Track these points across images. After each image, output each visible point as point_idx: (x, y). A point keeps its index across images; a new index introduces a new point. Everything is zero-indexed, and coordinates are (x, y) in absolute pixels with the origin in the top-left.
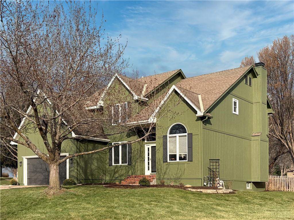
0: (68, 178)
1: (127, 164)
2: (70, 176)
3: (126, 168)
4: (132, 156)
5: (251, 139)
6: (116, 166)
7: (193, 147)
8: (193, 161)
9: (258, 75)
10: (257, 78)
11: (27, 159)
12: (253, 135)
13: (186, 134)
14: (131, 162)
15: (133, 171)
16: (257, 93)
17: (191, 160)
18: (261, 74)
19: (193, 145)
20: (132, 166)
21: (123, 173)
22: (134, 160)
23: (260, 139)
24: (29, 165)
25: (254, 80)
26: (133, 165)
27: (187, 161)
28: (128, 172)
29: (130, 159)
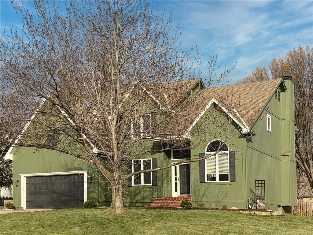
0: (86, 200)
1: (152, 184)
2: (88, 198)
3: (150, 189)
4: (157, 175)
5: (281, 159)
6: (137, 187)
7: (236, 166)
8: (236, 181)
9: (286, 89)
10: (285, 92)
11: (26, 177)
12: (282, 154)
13: (228, 152)
14: (156, 183)
15: (158, 193)
16: (286, 109)
17: (233, 180)
18: (290, 88)
19: (236, 165)
20: (157, 187)
21: (147, 195)
22: (160, 180)
23: (291, 159)
24: (28, 184)
25: (282, 94)
26: (159, 186)
27: (229, 181)
28: (153, 194)
29: (155, 179)
